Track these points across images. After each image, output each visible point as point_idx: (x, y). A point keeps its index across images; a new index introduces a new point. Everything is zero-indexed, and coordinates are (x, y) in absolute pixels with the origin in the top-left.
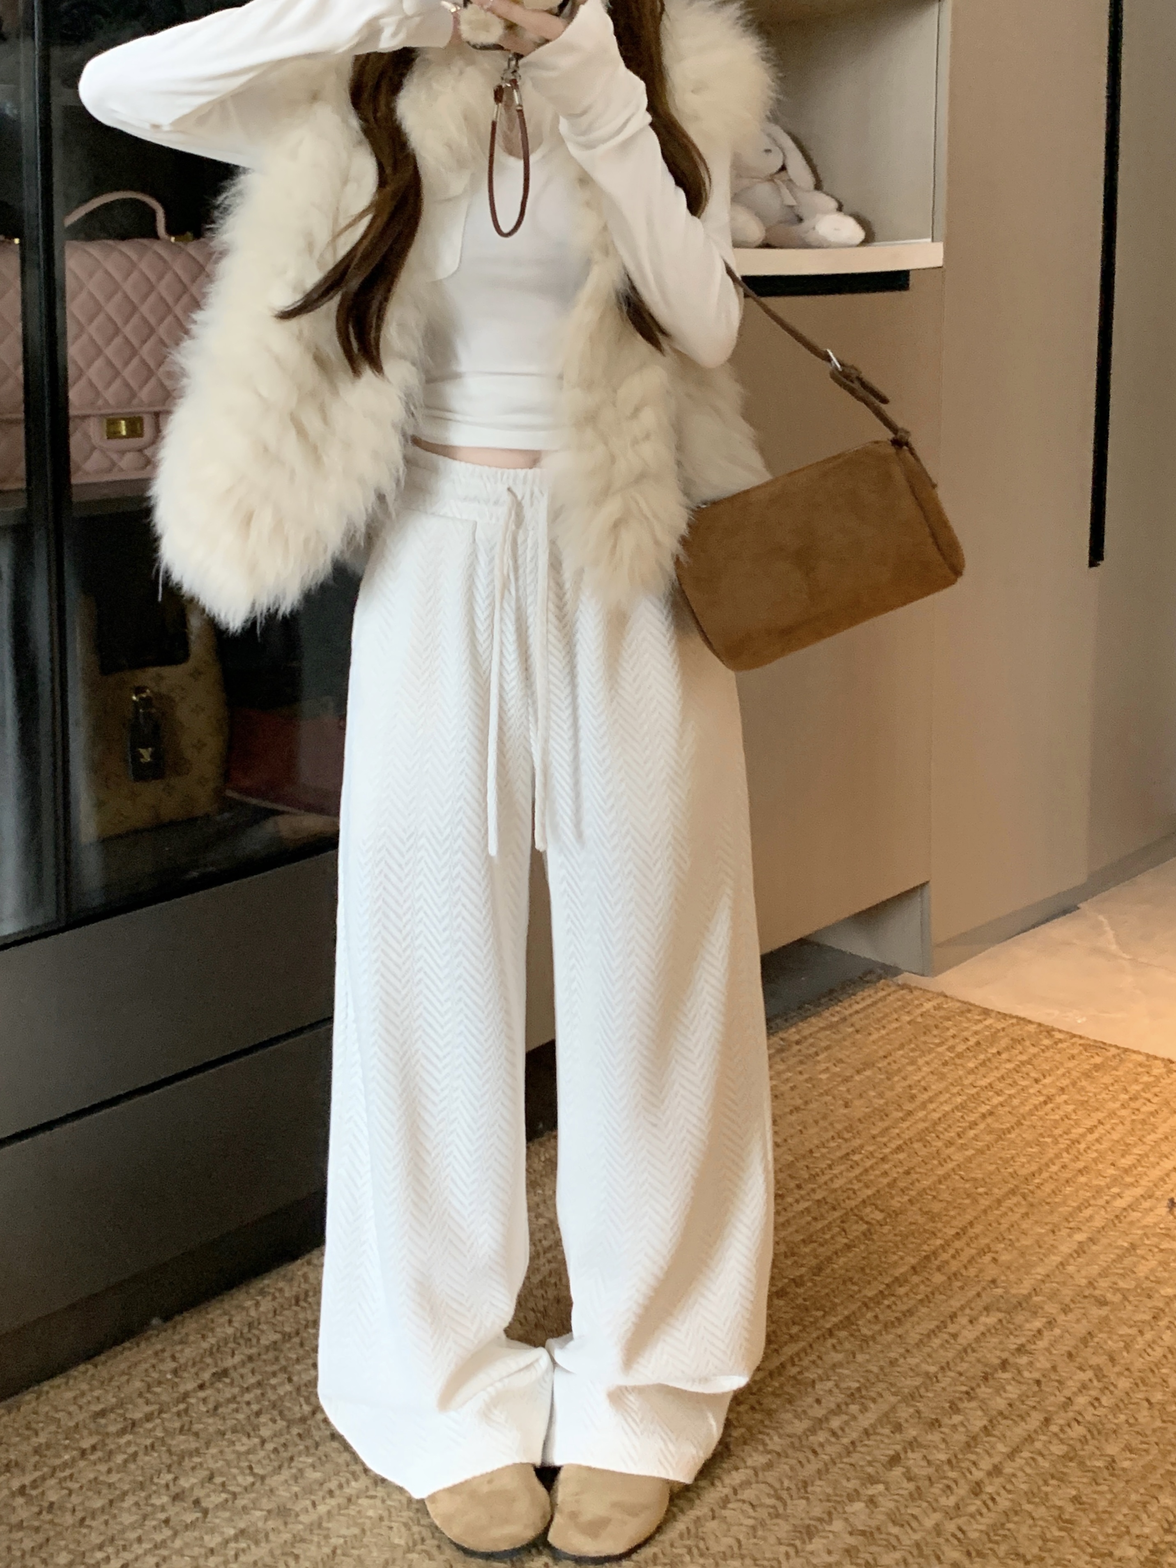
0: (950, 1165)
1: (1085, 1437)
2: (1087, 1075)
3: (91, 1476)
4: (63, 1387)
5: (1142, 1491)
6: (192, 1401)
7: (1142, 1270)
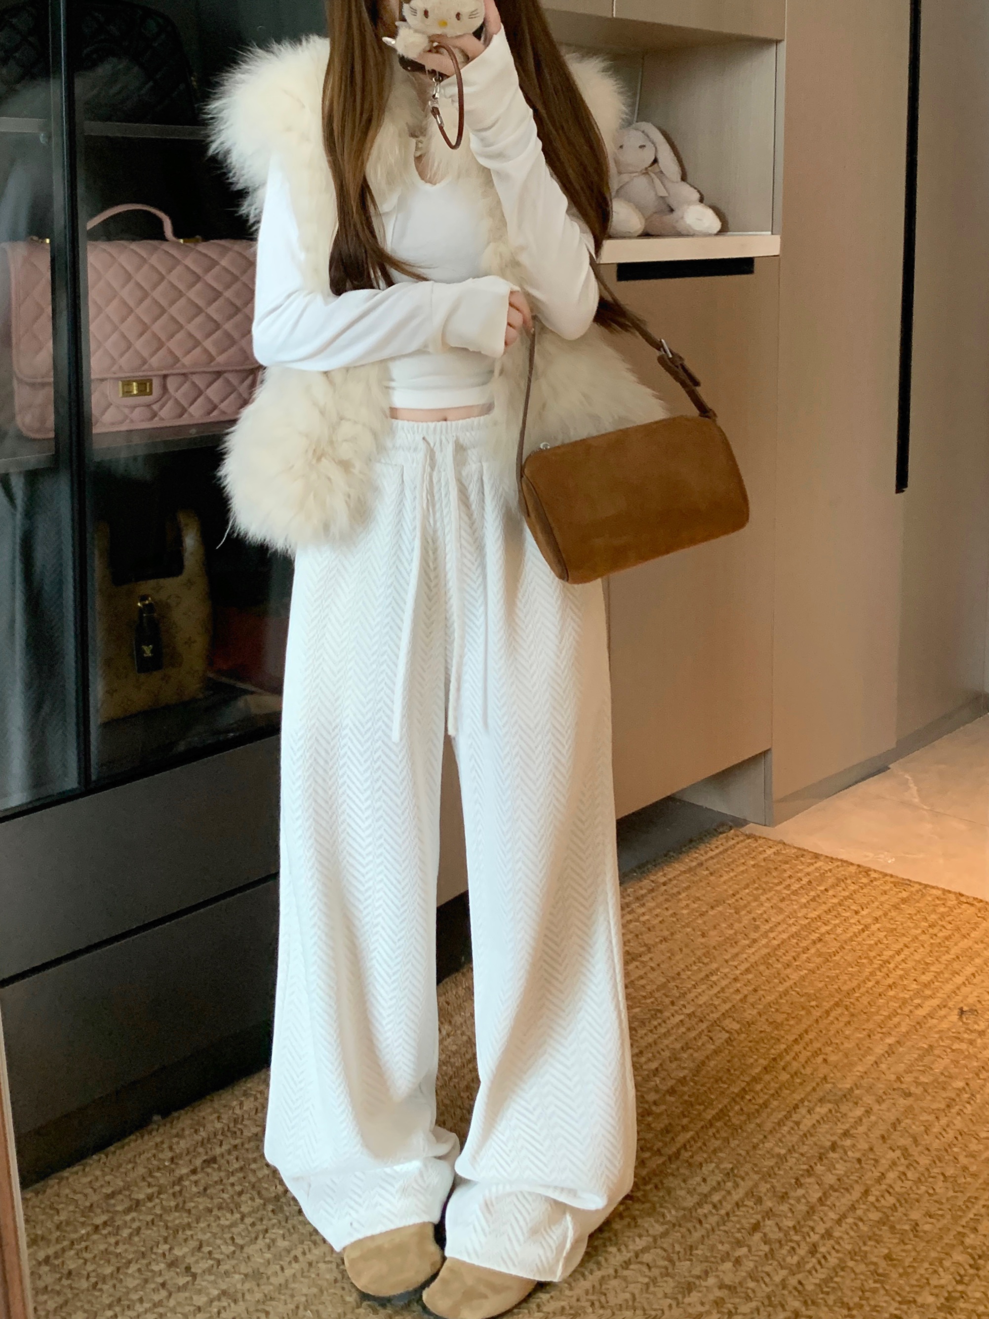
0: (788, 984)
1: (894, 1205)
2: (896, 907)
3: (102, 1247)
4: (80, 1173)
5: (939, 1249)
6: (187, 1183)
7: (938, 1068)
